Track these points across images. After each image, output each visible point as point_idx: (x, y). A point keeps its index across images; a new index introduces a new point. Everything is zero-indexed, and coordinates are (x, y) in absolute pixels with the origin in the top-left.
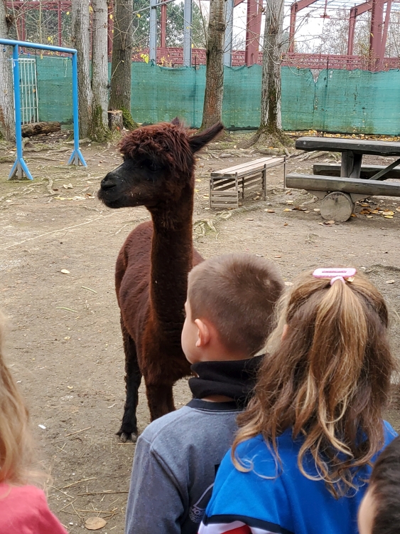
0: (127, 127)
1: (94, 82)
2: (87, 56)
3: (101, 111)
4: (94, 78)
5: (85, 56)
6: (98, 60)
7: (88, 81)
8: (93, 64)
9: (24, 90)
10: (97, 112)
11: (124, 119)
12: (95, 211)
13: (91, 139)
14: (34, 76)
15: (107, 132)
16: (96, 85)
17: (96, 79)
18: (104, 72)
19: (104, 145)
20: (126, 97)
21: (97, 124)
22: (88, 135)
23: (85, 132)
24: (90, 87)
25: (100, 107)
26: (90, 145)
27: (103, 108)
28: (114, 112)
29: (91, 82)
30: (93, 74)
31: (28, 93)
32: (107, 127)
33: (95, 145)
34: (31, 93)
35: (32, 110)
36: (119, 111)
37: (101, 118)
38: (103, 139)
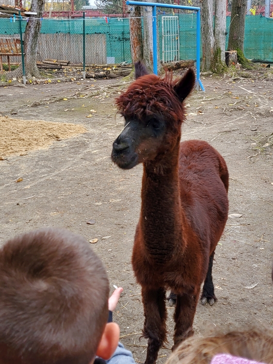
0: (240, 62)
1: (216, 30)
2: (211, 12)
3: (221, 51)
4: (216, 28)
5: (210, 12)
6: (219, 15)
7: (211, 30)
8: (215, 18)
9: (170, 39)
10: (217, 52)
11: (238, 57)
12: (201, 123)
13: (212, 71)
14: (177, 29)
15: (224, 66)
16: (217, 32)
17: (218, 29)
18: (224, 23)
19: (221, 75)
20: (240, 41)
21: (217, 61)
22: (210, 69)
23: (208, 66)
24: (213, 34)
25: (220, 49)
26: (211, 76)
27: (222, 49)
28: (231, 52)
29: (214, 31)
30: (215, 25)
31: (172, 41)
32: (224, 63)
33: (215, 75)
34: (175, 40)
35: (175, 52)
36: (234, 51)
37: (220, 56)
38: (221, 71)
